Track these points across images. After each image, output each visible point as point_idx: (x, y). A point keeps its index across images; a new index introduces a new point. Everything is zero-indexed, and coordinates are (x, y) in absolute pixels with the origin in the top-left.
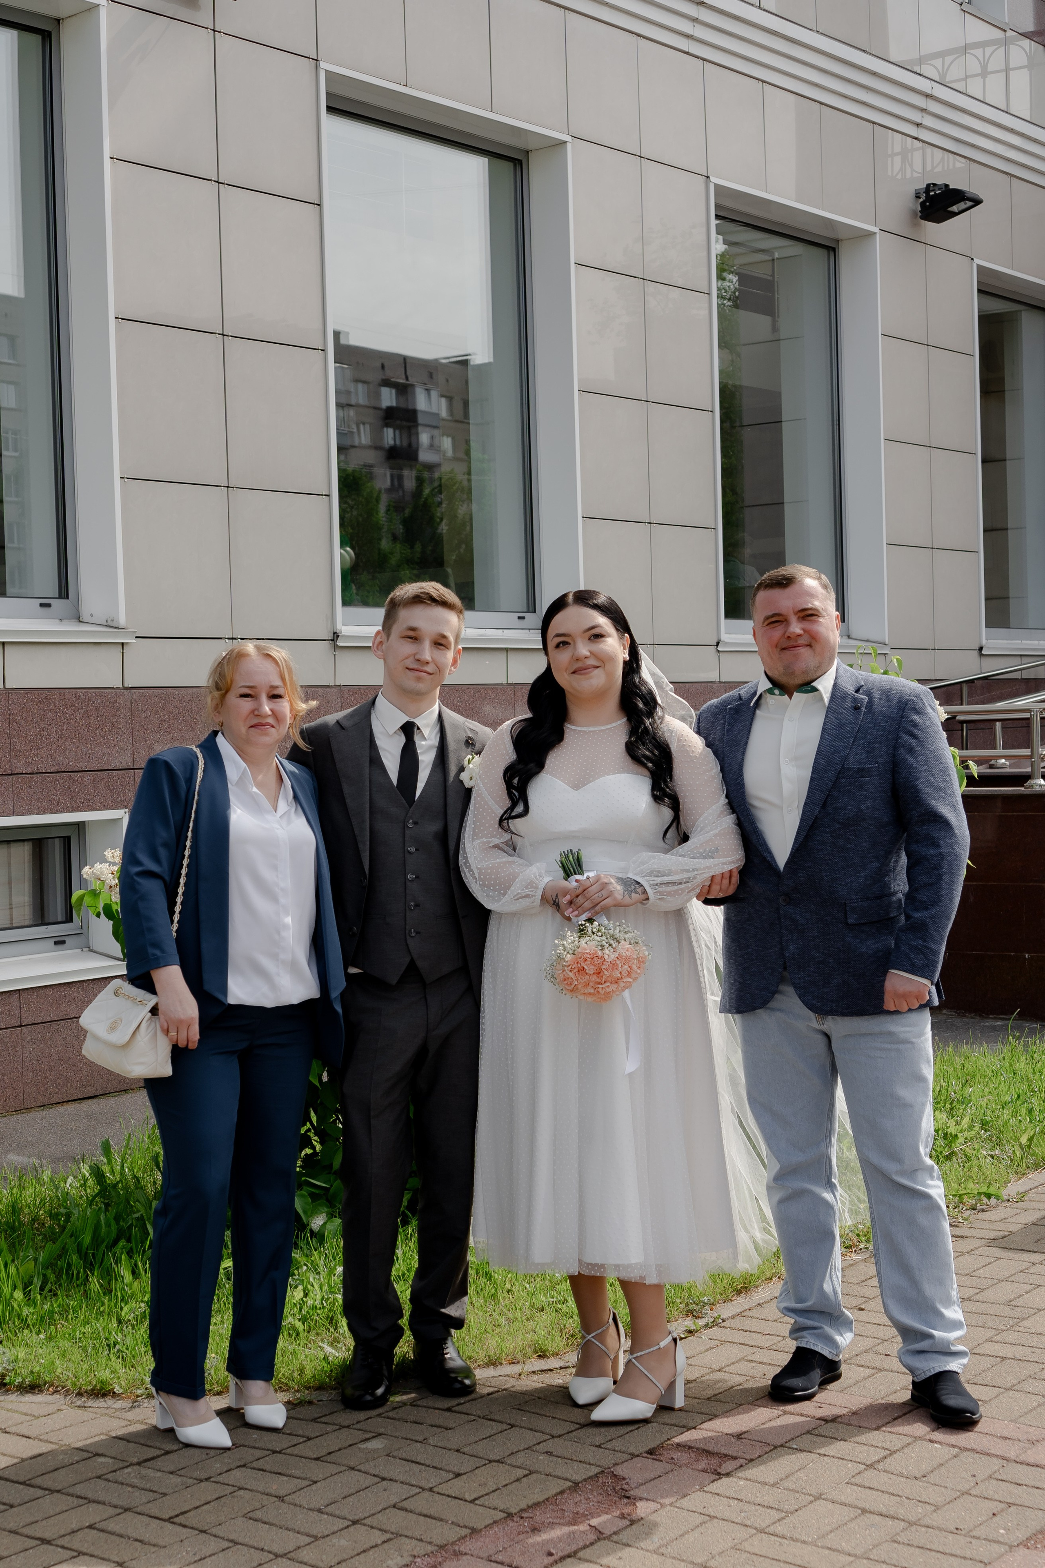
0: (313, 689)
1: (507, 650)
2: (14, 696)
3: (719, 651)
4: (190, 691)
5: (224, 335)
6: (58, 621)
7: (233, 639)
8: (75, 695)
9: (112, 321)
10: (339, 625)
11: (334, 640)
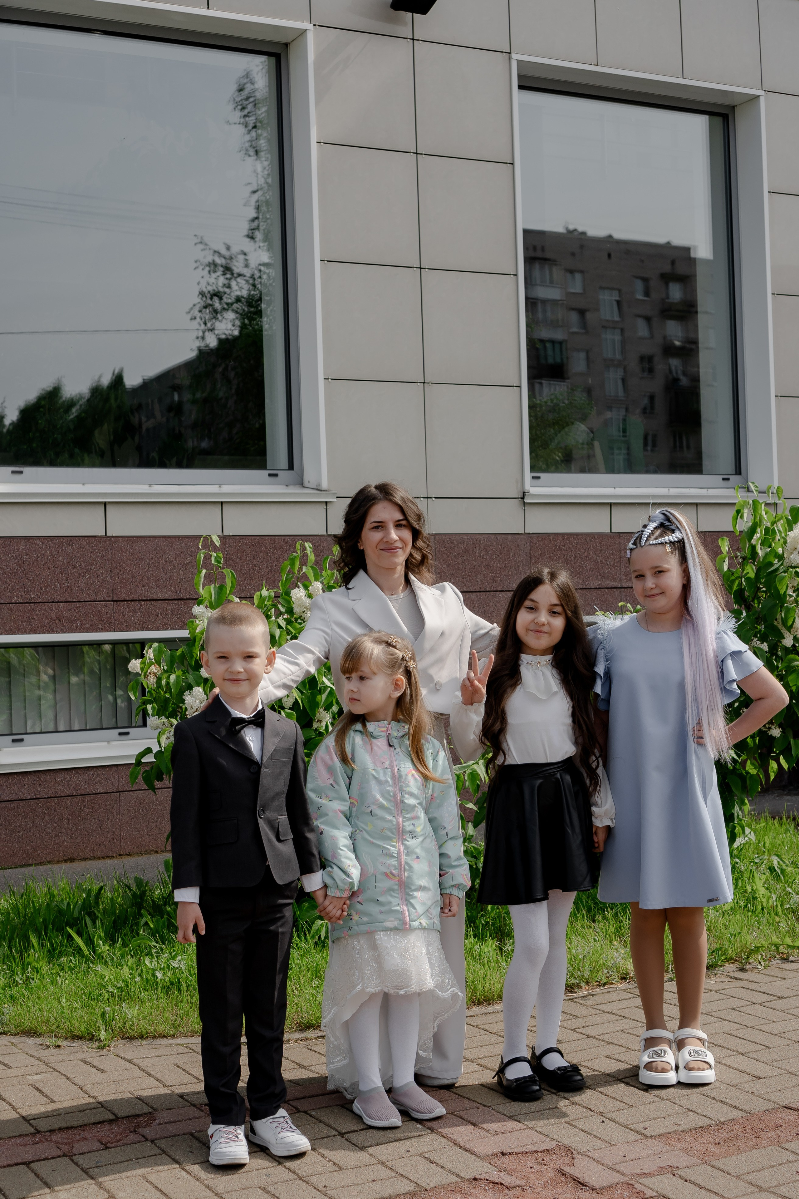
0: (503, 536)
1: (697, 505)
2: (231, 541)
5: (421, 268)
6: (284, 487)
7: (427, 498)
8: (284, 540)
9: (318, 264)
10: (528, 487)
11: (523, 498)
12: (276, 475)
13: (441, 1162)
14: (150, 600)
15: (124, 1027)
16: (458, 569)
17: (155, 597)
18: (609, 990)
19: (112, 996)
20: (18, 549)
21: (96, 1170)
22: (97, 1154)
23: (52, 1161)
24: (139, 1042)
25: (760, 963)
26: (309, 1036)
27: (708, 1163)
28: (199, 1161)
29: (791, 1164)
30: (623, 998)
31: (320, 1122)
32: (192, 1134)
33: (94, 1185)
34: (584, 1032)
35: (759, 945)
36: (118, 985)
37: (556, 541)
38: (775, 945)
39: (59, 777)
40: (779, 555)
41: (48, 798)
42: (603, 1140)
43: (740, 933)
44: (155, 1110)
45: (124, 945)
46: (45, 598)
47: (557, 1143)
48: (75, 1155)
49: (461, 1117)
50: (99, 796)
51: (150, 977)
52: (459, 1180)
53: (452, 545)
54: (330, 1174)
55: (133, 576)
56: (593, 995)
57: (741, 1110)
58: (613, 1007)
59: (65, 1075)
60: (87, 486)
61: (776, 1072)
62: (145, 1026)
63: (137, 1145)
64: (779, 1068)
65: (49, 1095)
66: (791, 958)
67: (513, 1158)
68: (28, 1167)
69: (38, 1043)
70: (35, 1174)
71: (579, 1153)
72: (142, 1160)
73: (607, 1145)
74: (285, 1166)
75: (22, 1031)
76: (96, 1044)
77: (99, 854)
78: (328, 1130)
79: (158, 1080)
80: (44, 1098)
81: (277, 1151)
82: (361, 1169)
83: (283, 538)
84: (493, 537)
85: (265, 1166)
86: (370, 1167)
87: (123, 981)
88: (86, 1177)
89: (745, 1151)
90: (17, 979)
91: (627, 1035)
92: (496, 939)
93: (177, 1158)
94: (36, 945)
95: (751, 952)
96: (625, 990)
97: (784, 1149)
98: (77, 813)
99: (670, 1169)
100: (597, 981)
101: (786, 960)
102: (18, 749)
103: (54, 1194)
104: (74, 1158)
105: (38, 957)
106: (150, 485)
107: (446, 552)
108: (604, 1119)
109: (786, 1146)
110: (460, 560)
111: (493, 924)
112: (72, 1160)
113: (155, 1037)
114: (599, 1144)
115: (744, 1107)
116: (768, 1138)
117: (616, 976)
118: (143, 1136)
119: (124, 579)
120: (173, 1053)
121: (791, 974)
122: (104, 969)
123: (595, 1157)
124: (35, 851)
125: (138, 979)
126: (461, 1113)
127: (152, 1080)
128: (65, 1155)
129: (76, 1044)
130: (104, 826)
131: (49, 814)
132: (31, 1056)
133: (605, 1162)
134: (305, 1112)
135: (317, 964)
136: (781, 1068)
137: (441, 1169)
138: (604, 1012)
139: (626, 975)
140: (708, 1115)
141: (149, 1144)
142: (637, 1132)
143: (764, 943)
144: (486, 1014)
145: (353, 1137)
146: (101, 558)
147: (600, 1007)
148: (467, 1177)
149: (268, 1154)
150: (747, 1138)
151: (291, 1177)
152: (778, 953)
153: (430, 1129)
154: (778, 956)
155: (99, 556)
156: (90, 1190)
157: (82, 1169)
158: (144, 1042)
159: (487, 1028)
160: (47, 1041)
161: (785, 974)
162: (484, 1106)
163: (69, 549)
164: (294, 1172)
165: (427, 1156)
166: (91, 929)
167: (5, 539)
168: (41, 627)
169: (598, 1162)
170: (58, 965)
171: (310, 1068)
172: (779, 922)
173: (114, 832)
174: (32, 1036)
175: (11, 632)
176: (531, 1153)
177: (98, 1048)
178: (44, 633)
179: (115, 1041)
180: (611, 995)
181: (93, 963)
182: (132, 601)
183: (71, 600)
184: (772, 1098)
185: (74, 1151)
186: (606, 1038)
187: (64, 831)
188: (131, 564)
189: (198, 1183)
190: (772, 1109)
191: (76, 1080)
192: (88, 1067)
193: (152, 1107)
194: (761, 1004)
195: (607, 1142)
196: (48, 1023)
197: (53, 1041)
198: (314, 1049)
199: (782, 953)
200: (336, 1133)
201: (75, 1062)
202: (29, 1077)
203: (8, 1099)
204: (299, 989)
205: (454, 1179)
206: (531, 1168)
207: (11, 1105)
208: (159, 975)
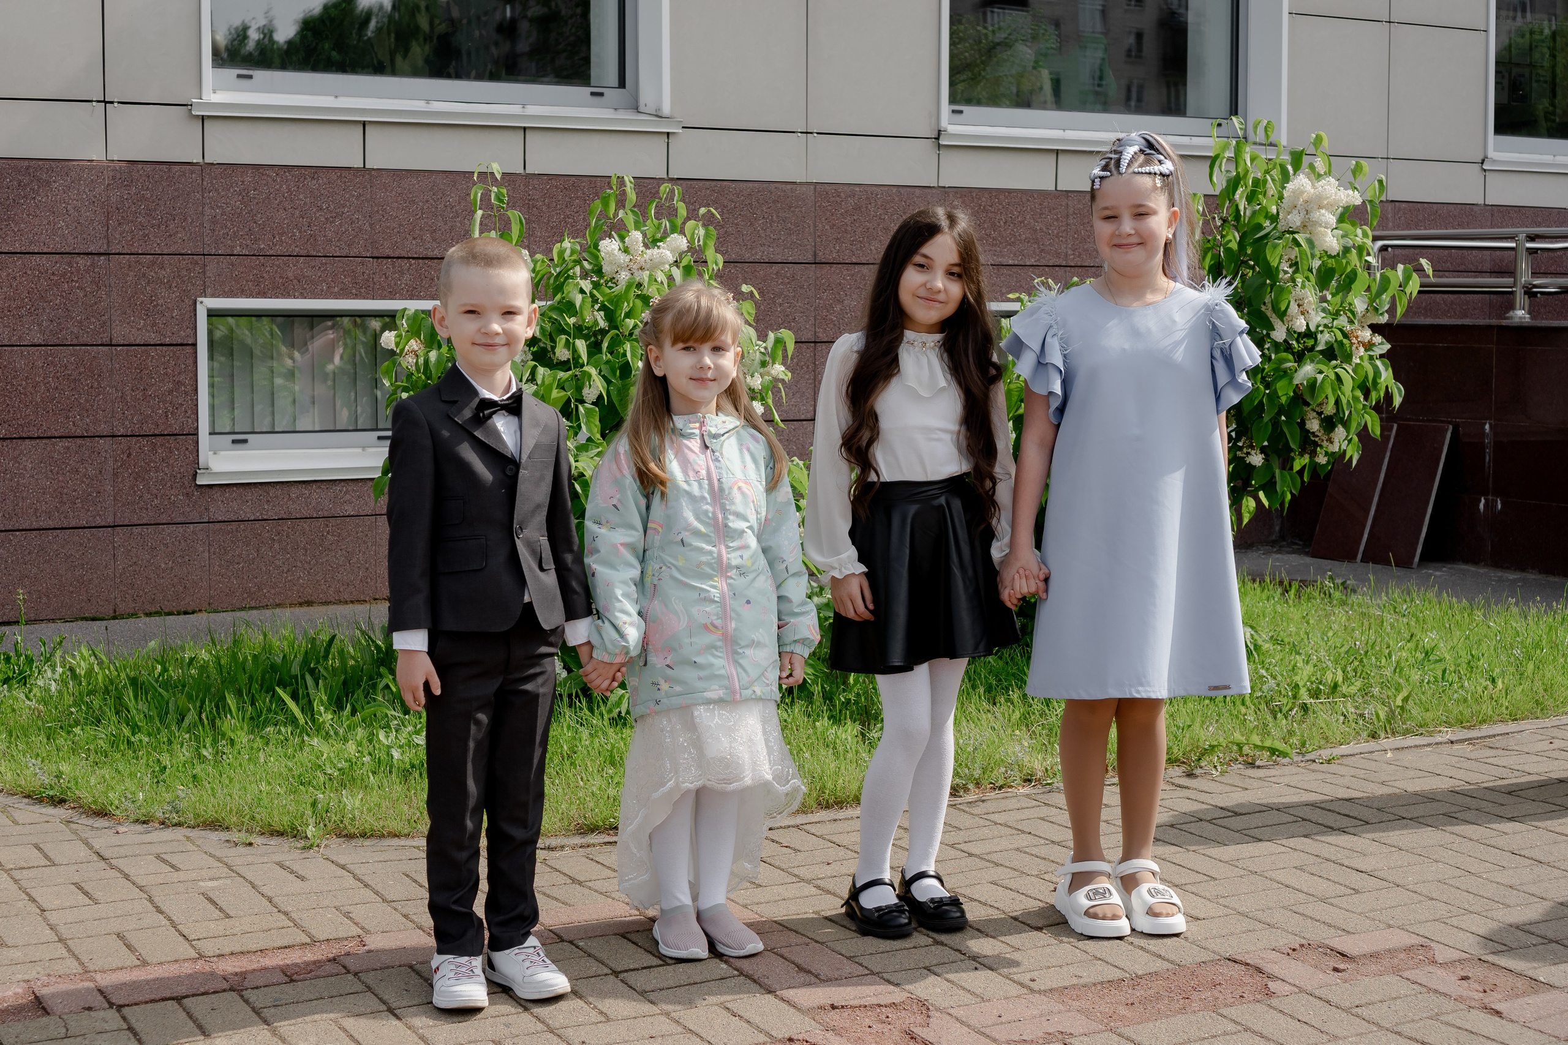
0: (909, 189)
2: (536, 182)
3: (1483, 170)
4: (751, 185)
6: (612, 110)
7: (807, 133)
10: (944, 123)
11: (937, 139)
12: (601, 94)
13: (746, 1015)
14: (423, 258)
15: (342, 822)
16: (846, 232)
17: (430, 254)
18: (1006, 795)
19: (330, 779)
20: (243, 182)
21: (273, 1010)
22: (277, 988)
23: (213, 996)
24: (360, 841)
25: (1215, 767)
26: (592, 841)
27: (1114, 1030)
28: (415, 1003)
29: (1228, 1037)
30: (1024, 805)
31: (589, 955)
32: (411, 967)
33: (265, 1031)
34: (965, 849)
35: (1215, 743)
36: (340, 766)
37: (980, 199)
38: (1238, 745)
39: (294, 492)
40: (1273, 215)
41: (279, 519)
42: (973, 993)
43: (1190, 726)
44: (368, 932)
45: (354, 712)
46: (279, 249)
47: (910, 995)
48: (246, 989)
49: (782, 956)
50: (348, 519)
51: (383, 756)
52: (769, 1040)
53: (838, 198)
54: (593, 1026)
55: (400, 225)
56: (983, 801)
57: (1168, 960)
58: (1010, 818)
59: (251, 883)
60: (340, 99)
61: (1221, 911)
62: (369, 821)
63: (333, 979)
64: (1225, 906)
65: (224, 908)
66: (1258, 763)
67: (846, 1013)
68: (179, 1004)
69: (224, 839)
70: (188, 1013)
71: (938, 1010)
72: (337, 999)
73: (978, 1000)
74: (532, 1013)
75: (204, 823)
76: (302, 843)
77: (347, 597)
78: (598, 967)
79: (377, 893)
80: (217, 912)
81: (523, 993)
82: (636, 1021)
84: (894, 190)
85: (505, 1013)
86: (649, 1018)
87: (346, 761)
88: (257, 1019)
89: (1167, 1016)
90: (205, 752)
91: (1023, 855)
92: (858, 722)
93: (386, 997)
94: (233, 710)
95: (1205, 752)
96: (1027, 796)
97: (1222, 1015)
98: (317, 541)
99: (1060, 1037)
100: (991, 783)
101: (1252, 765)
102: (240, 452)
103: (208, 1041)
104: (244, 993)
105: (235, 724)
106: (428, 101)
107: (829, 208)
108: (978, 966)
109: (1224, 1011)
110: (848, 220)
111: (856, 703)
112: (242, 996)
113: (383, 836)
114: (968, 998)
115: (1172, 957)
116: (1201, 1000)
117: (1016, 776)
118: (344, 967)
119: (388, 228)
120: (404, 857)
121: (1255, 784)
122: (323, 744)
123: (959, 1016)
124: (260, 589)
125: (367, 759)
126: (784, 951)
127: (368, 892)
128: (232, 989)
129: (274, 841)
130: (354, 560)
131: (280, 542)
132: (211, 855)
133: (972, 1023)
134: (571, 942)
135: (613, 747)
136: (1227, 907)
137: (745, 1025)
138: (996, 824)
139: (1031, 775)
140: (1122, 965)
141: (350, 977)
142: (1021, 984)
143: (1221, 740)
144: (835, 820)
145: (631, 978)
146: (358, 198)
147: (992, 817)
148: (780, 1037)
149: (511, 997)
150: (1171, 999)
151: (539, 1029)
152: (1241, 755)
153: (738, 971)
154: (1240, 759)
155: (354, 196)
156: (259, 1038)
157: (254, 1009)
158: (368, 842)
159: (835, 838)
160: (235, 836)
161: (1248, 783)
162: (816, 942)
163: (313, 184)
164: (543, 1022)
165: (729, 1006)
166: (312, 691)
167: (225, 166)
168: (273, 288)
169: (962, 1023)
170: (262, 737)
171: (587, 884)
172: (1246, 714)
173: (367, 569)
174: (217, 830)
175: (231, 294)
176: (872, 1006)
177: (304, 848)
178: (277, 297)
179: (327, 839)
180: (1008, 801)
181: (308, 735)
182: (398, 258)
183: (315, 254)
184: (1212, 946)
185: (246, 984)
186: (994, 857)
187: (299, 564)
188: (398, 208)
189: (409, 1032)
190: (1209, 961)
191: (264, 890)
192: (285, 873)
193: (362, 928)
194: (1209, 821)
195: (978, 996)
196: (240, 813)
197: (243, 836)
198: (597, 859)
199: (1247, 755)
200: (610, 972)
201: (268, 865)
202: (201, 884)
203: (167, 911)
204: (585, 779)
205: (762, 1038)
206: (870, 1027)
207: (170, 919)
208: (396, 754)
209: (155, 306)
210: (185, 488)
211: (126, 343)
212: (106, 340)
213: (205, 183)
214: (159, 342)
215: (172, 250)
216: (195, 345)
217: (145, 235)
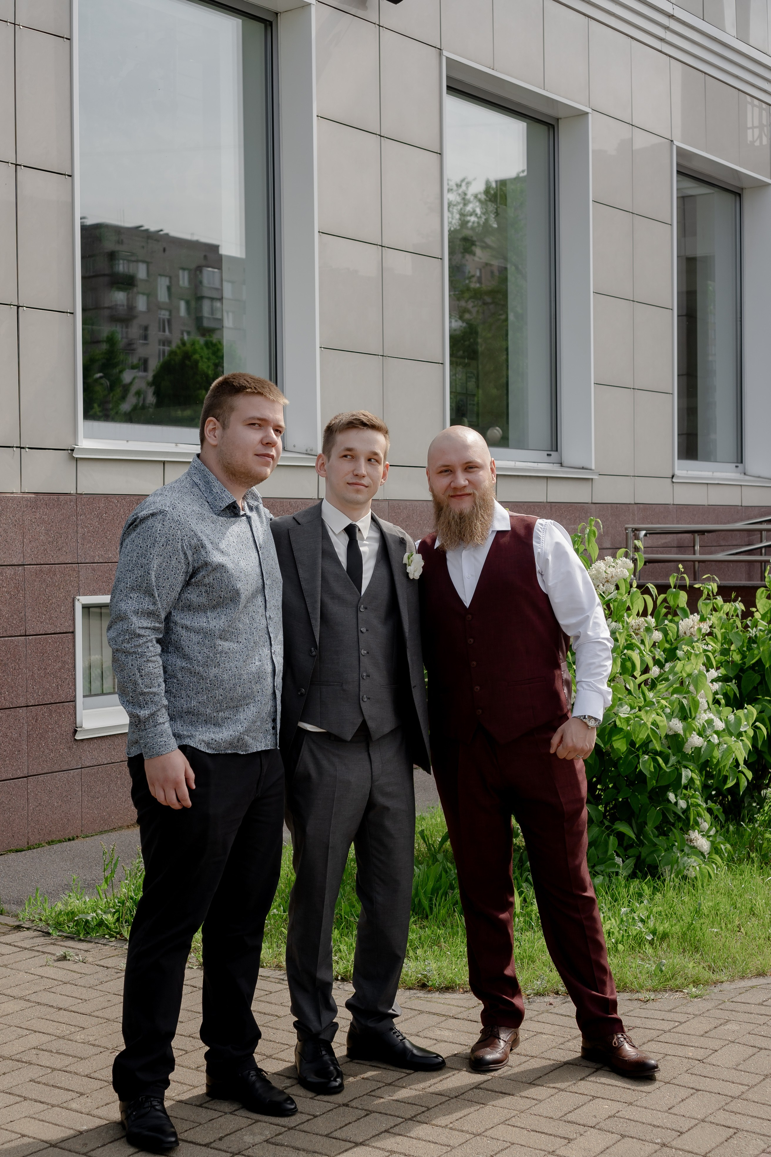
3: (673, 482)
5: (382, 246)
9: (317, 235)
20: (99, 507)
53: (400, 511)
60: (130, 442)
83: (289, 500)
84: (425, 503)
106: (176, 444)
124: (110, 816)
167: (89, 496)
175: (94, 593)
209: (51, 604)
210: (68, 743)
211: (35, 633)
212: (23, 632)
213: (78, 509)
214: (53, 632)
215: (61, 560)
216: (73, 632)
217: (45, 550)
